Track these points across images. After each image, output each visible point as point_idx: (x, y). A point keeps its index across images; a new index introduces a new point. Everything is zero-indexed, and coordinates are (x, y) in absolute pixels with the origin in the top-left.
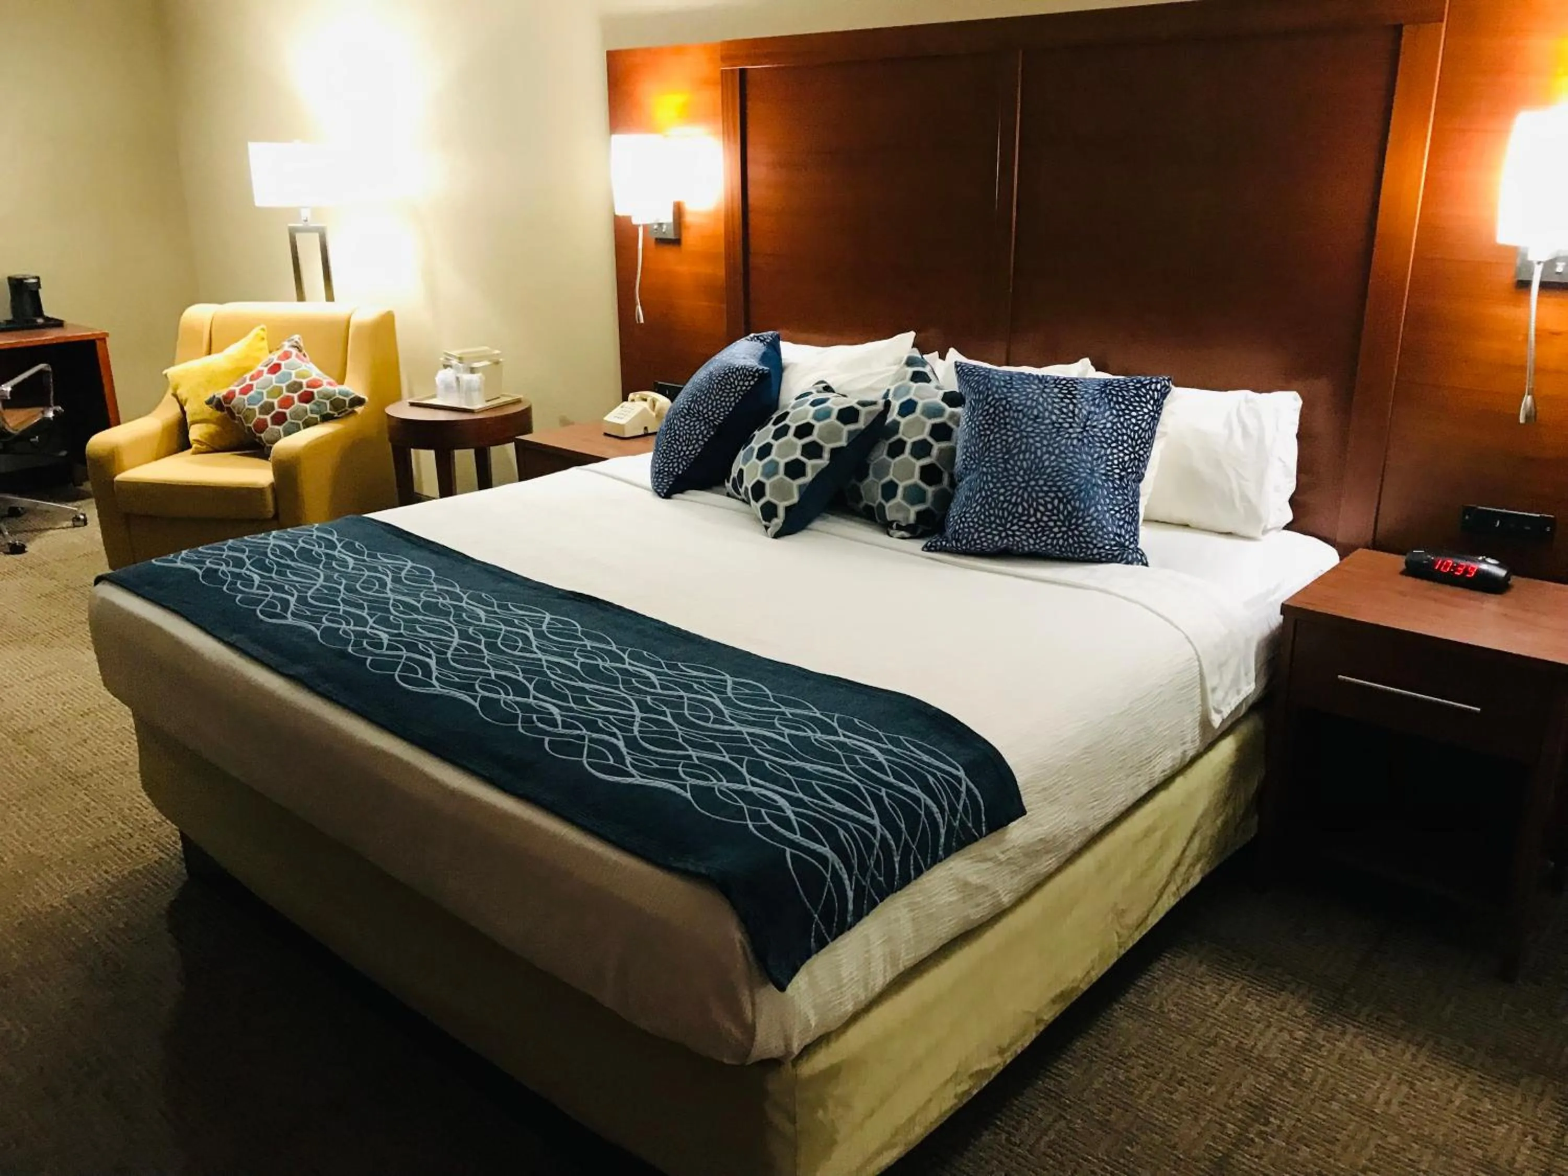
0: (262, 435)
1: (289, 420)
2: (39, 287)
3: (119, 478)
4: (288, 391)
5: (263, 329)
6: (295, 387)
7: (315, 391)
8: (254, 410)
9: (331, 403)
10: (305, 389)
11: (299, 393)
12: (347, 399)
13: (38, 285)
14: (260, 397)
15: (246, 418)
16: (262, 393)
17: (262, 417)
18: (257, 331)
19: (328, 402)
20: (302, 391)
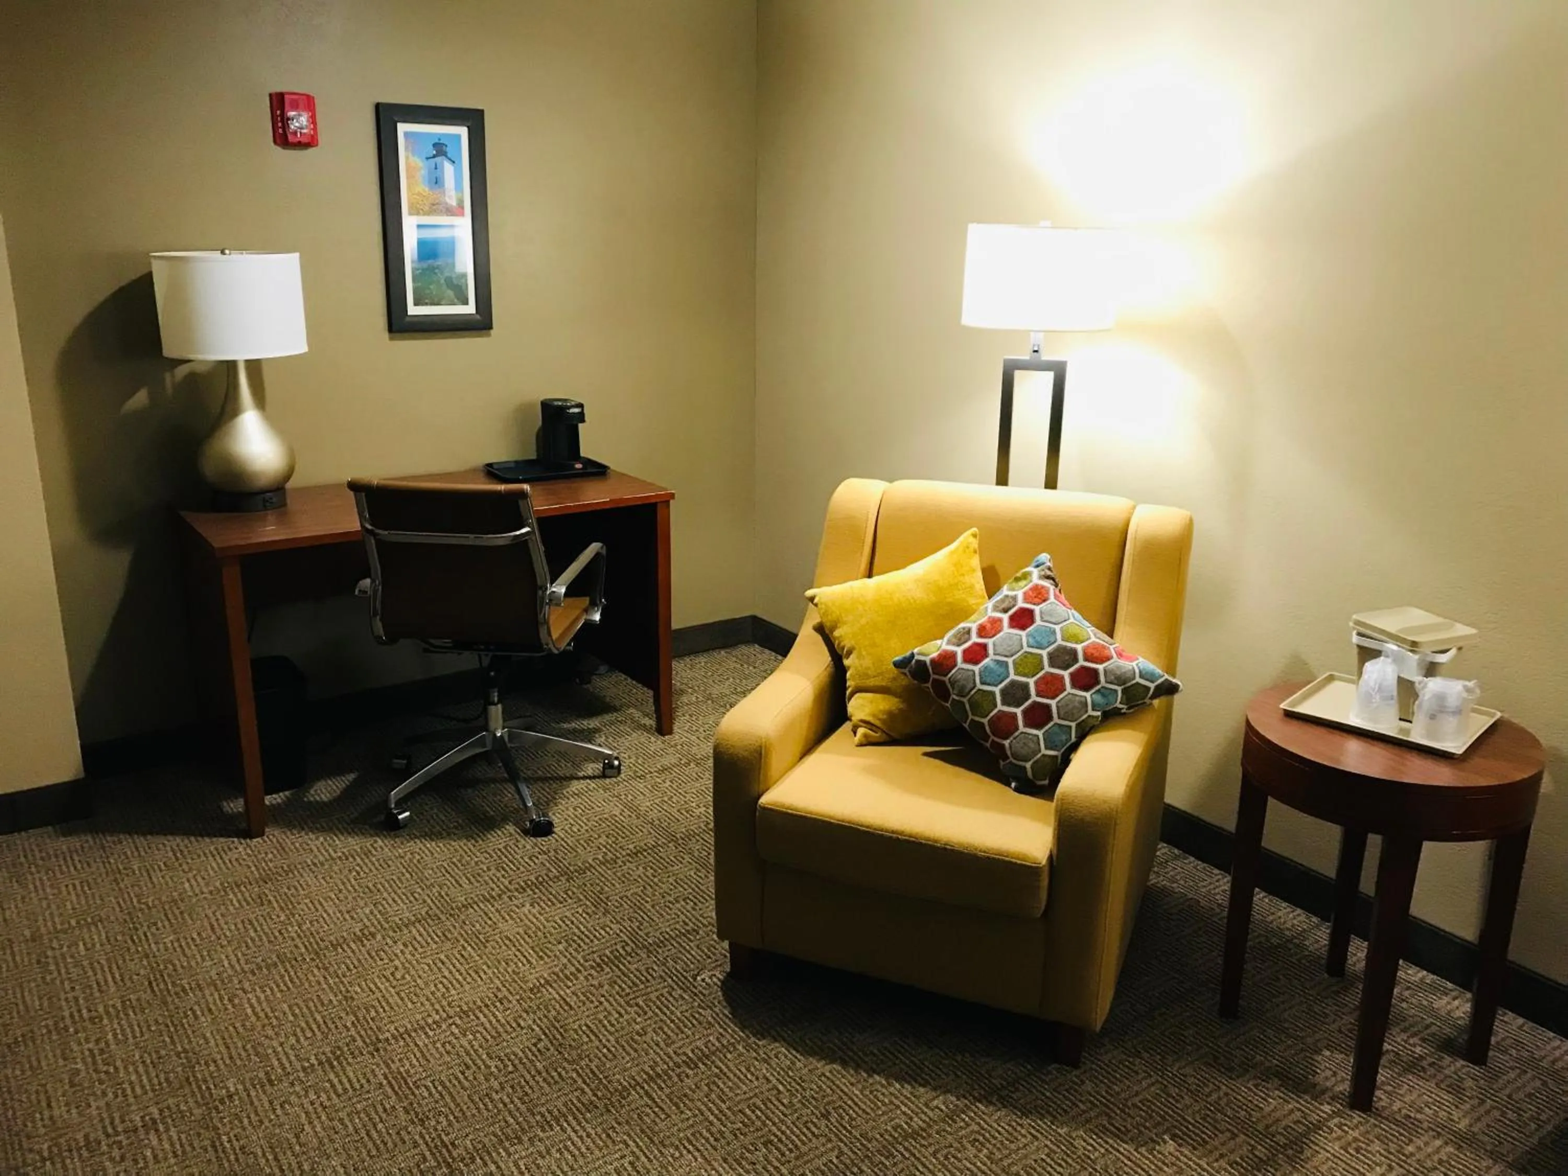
0: (1006, 743)
1: (1056, 719)
2: (583, 420)
3: (765, 800)
4: (1052, 665)
5: (974, 536)
6: (1063, 657)
7: (1100, 667)
8: (992, 694)
9: (1124, 691)
10: (1082, 662)
11: (1072, 669)
12: (1152, 686)
13: (581, 417)
14: (1002, 670)
15: (975, 706)
16: (1006, 664)
17: (1006, 709)
18: (967, 538)
19: (1119, 689)
20: (1076, 666)
